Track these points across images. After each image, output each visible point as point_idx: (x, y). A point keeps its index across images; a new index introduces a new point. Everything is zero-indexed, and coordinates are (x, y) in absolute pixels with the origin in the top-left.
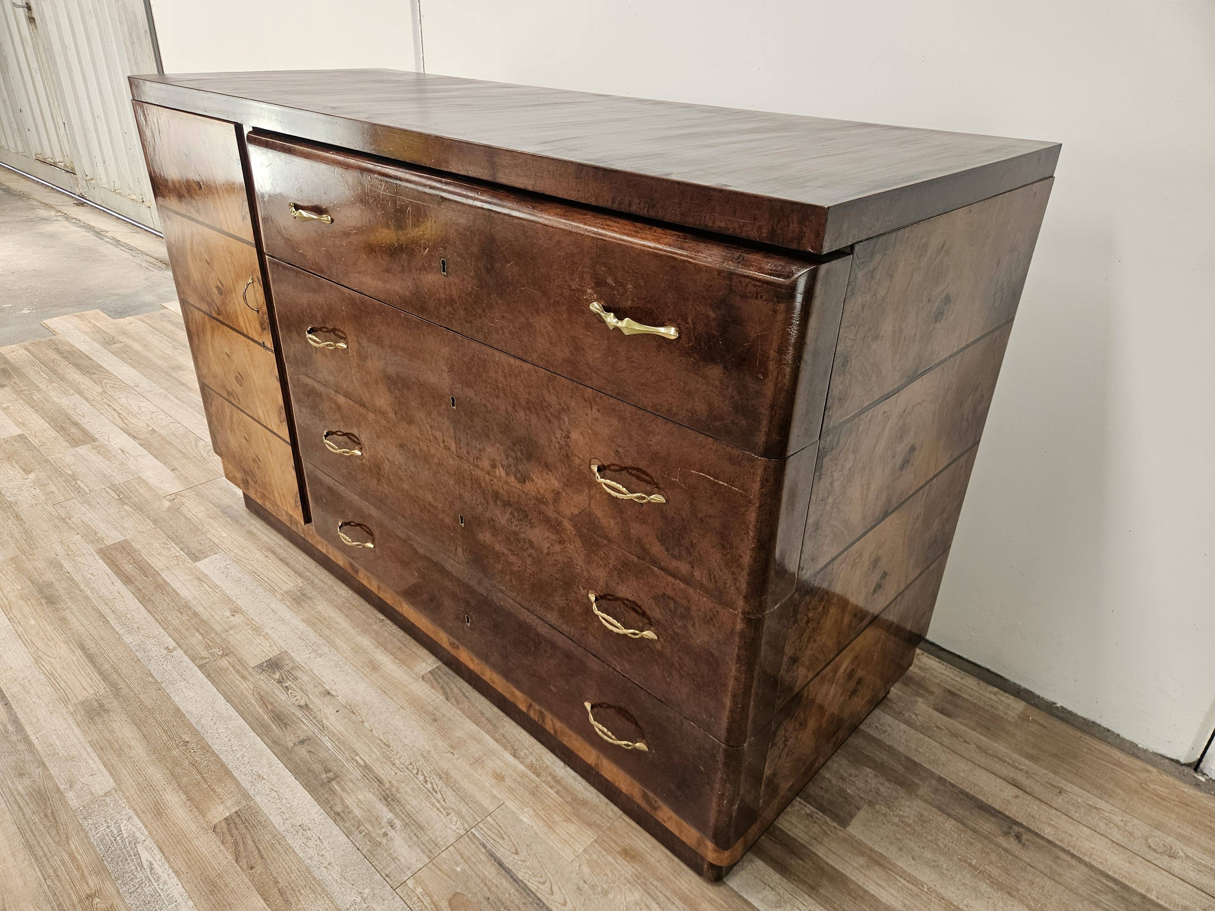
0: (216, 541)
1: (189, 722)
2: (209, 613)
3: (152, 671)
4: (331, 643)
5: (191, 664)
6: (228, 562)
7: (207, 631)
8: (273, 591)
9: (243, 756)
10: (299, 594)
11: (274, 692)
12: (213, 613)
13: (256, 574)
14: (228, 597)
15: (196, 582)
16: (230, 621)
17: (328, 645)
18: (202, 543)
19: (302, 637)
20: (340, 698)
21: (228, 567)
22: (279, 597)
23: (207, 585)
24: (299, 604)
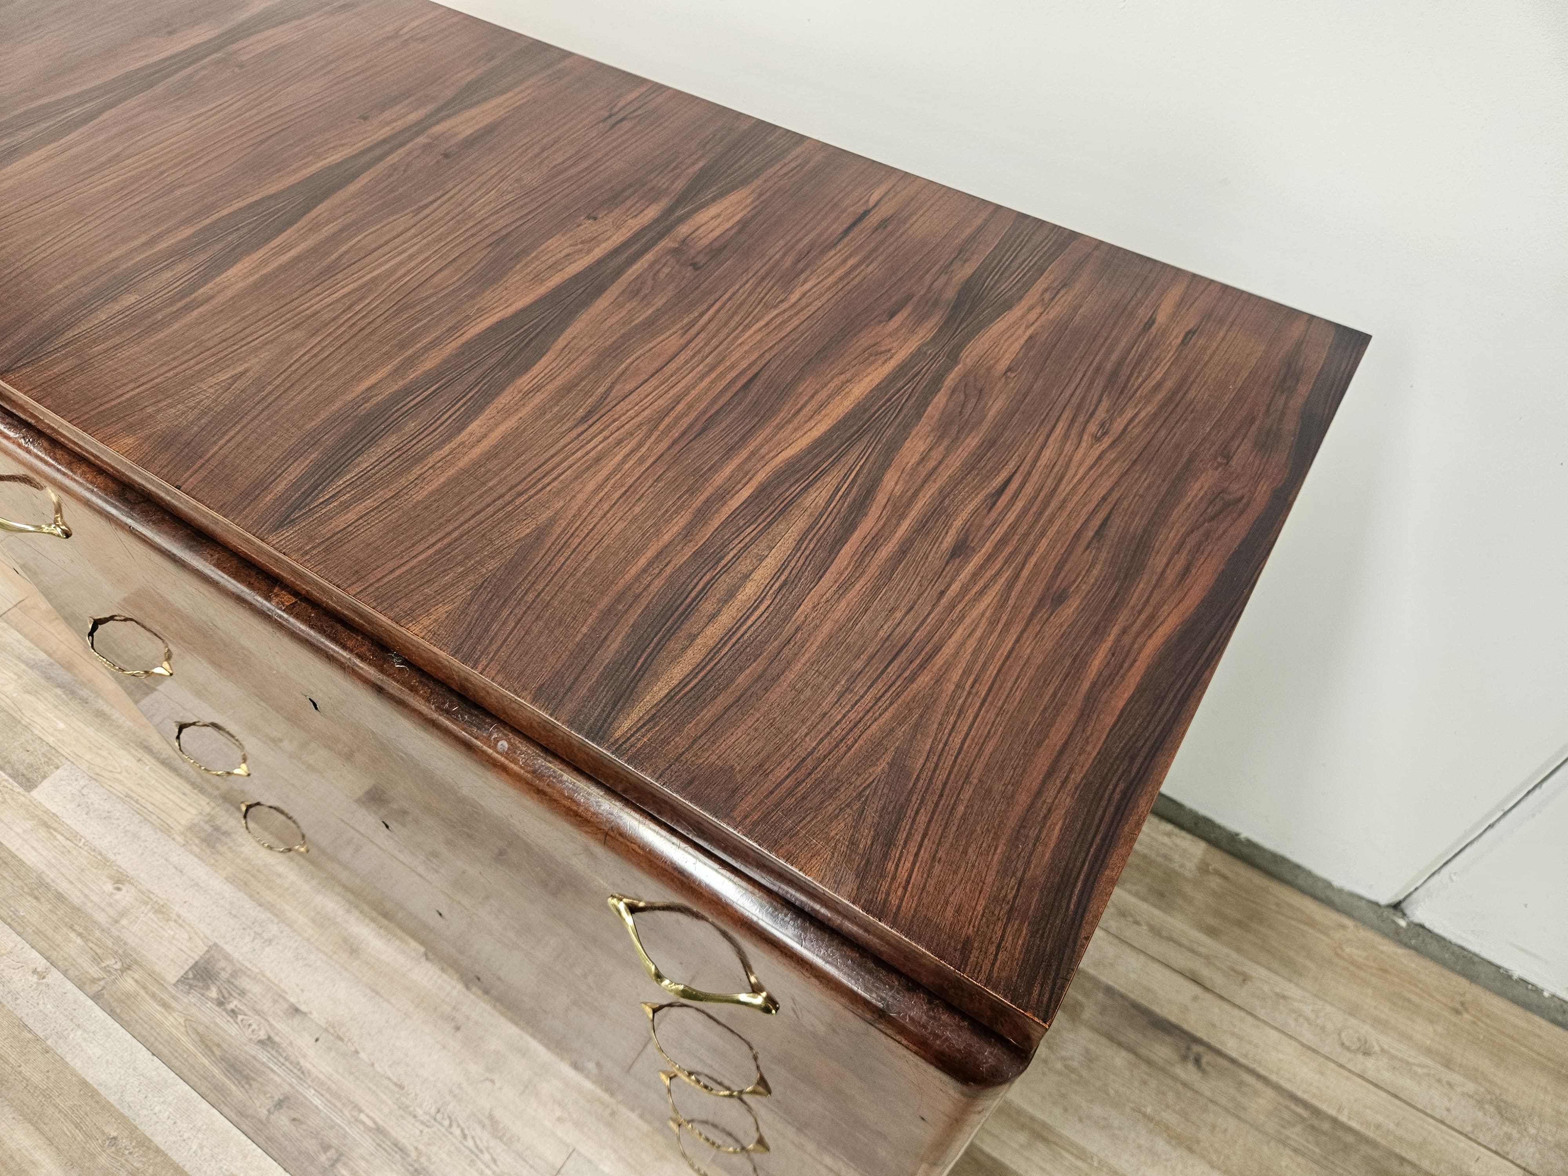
0: (51, 740)
1: (108, 1102)
2: (81, 892)
3: (24, 1019)
4: (279, 916)
5: (79, 993)
6: (82, 782)
7: (86, 928)
8: (166, 830)
9: (201, 1147)
10: (207, 827)
11: (217, 1025)
12: (86, 891)
13: (132, 798)
14: (100, 854)
15: (42, 832)
16: (117, 901)
17: (276, 921)
18: (30, 748)
19: (234, 912)
20: (315, 1015)
21: (85, 792)
22: (180, 839)
23: (62, 835)
24: (213, 847)
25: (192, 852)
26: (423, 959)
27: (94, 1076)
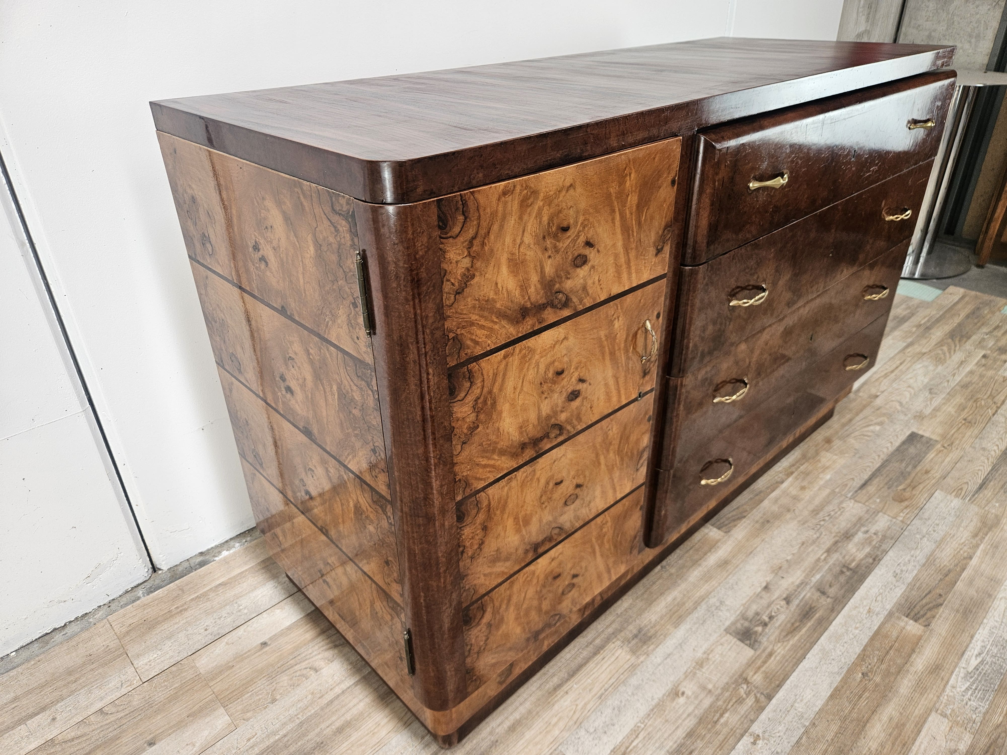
1: (841, 681)
2: (685, 719)
3: (792, 744)
4: (702, 599)
5: (768, 709)
7: (716, 712)
8: (633, 668)
10: (634, 642)
11: (780, 626)
12: (685, 716)
14: (652, 710)
16: (693, 693)
17: (707, 600)
19: (701, 622)
20: (768, 579)
21: (592, 730)
22: (642, 658)
23: (633, 741)
24: (651, 637)
25: (654, 649)
26: (730, 534)
27: (825, 692)
